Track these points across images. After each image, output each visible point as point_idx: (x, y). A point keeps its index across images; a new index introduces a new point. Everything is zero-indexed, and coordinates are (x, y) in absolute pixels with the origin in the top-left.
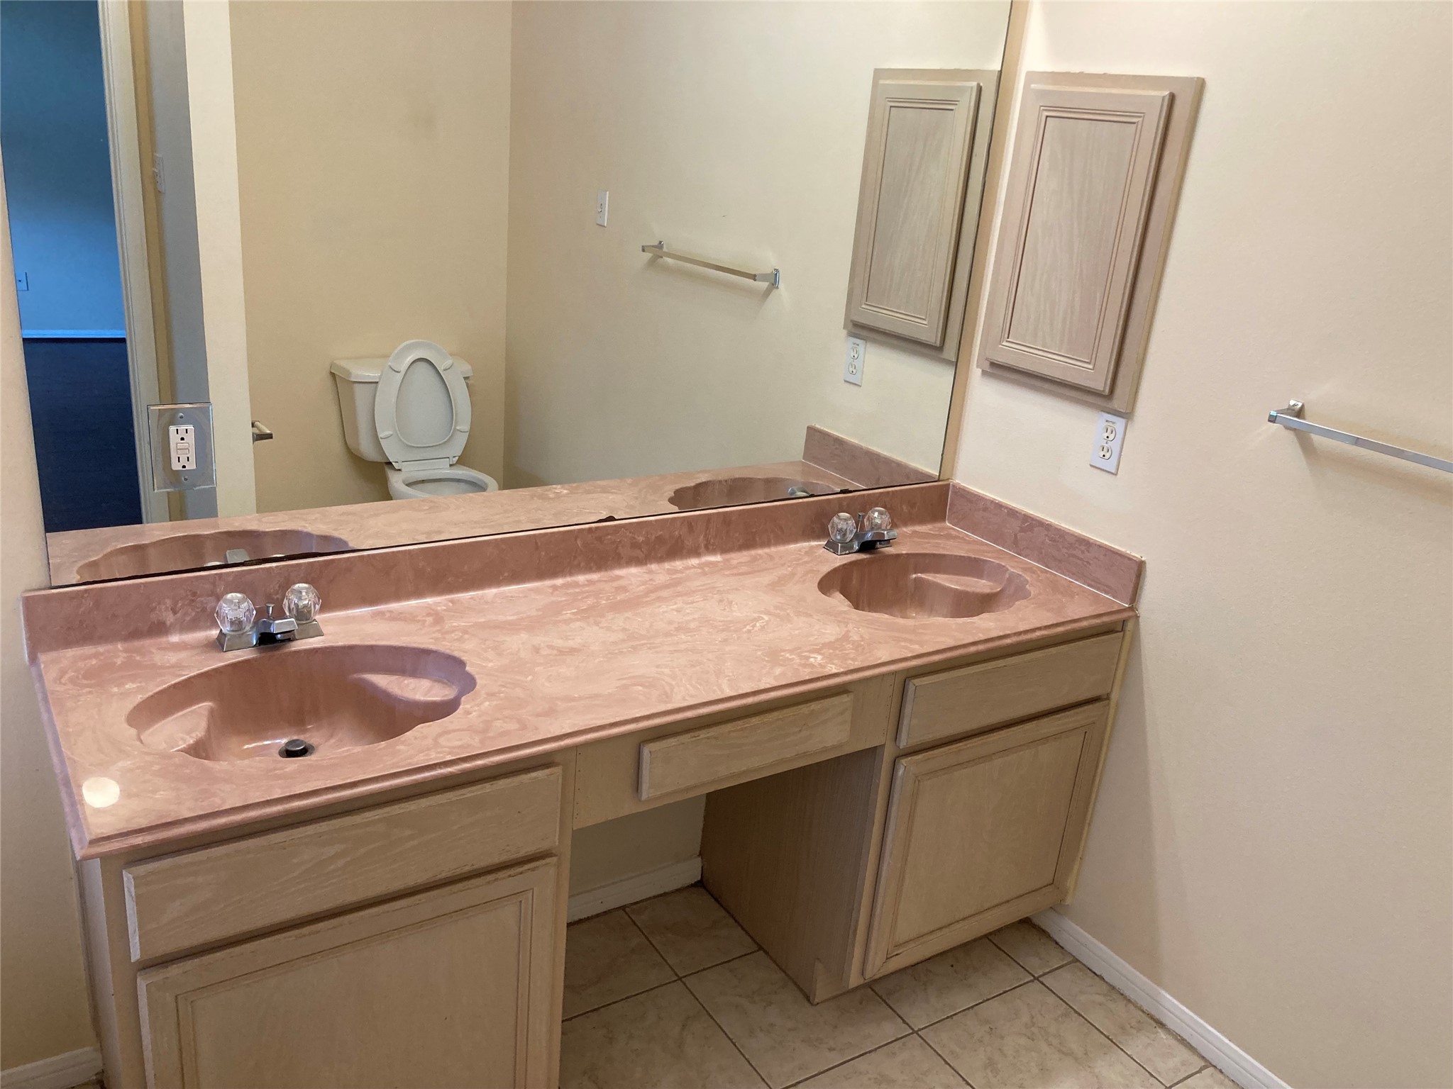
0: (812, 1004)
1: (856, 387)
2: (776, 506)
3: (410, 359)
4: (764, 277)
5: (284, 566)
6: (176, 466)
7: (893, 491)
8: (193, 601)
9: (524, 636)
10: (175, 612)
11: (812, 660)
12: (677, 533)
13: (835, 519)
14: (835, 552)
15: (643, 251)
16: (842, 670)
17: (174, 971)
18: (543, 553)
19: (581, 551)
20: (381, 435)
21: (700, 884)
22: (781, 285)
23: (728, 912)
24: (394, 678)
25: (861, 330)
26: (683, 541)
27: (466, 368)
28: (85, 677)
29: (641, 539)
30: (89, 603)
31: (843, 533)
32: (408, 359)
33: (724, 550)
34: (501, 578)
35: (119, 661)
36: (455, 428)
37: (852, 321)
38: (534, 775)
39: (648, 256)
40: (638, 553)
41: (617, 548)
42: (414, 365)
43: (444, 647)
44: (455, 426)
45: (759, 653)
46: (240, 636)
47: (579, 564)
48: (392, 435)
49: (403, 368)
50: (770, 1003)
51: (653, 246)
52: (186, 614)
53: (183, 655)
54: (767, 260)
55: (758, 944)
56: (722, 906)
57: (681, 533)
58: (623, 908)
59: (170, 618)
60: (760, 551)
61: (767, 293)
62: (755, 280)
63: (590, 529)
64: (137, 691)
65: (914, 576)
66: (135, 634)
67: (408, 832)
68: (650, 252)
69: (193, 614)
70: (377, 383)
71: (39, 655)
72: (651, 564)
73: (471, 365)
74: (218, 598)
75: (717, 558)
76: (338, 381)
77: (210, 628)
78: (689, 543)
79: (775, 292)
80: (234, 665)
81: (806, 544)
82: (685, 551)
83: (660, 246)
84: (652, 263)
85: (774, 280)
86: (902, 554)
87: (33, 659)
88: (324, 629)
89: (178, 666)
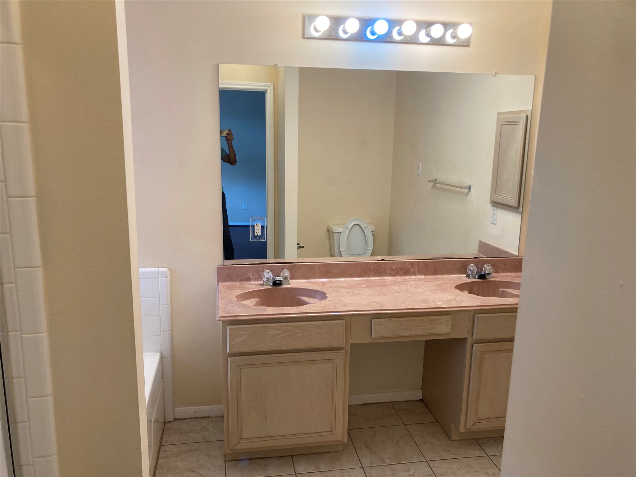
0: (450, 440)
1: (494, 225)
2: (446, 261)
3: (353, 224)
4: (465, 188)
5: (282, 265)
6: (256, 234)
7: (496, 259)
8: (258, 272)
9: (347, 289)
10: (253, 275)
11: (438, 303)
12: (407, 267)
13: (469, 267)
14: (469, 278)
15: (429, 182)
16: (447, 307)
17: (237, 358)
18: (360, 269)
19: (373, 270)
20: (341, 250)
21: (421, 400)
22: (472, 190)
23: (429, 410)
24: (308, 298)
25: (496, 204)
26: (409, 270)
27: (373, 228)
28: (228, 288)
29: (394, 267)
30: (232, 270)
31: (472, 271)
32: (352, 224)
33: (425, 275)
34: (346, 275)
35: (237, 286)
36: (367, 249)
37: (492, 201)
38: (336, 321)
39: (432, 184)
40: (392, 272)
41: (385, 269)
42: (354, 226)
43: (322, 290)
44: (368, 247)
45: (420, 300)
46: (268, 282)
47: (372, 274)
48: (345, 250)
49: (350, 227)
50: (435, 437)
51: (433, 180)
52: (256, 276)
53: (253, 286)
54: (467, 181)
55: (436, 420)
56: (427, 408)
57: (409, 267)
58: (391, 402)
59: (251, 277)
60: (440, 276)
61: (467, 194)
62: (461, 189)
63: (376, 262)
64: (239, 292)
65: (501, 289)
66: (242, 280)
67: (299, 331)
68: (433, 182)
69: (258, 276)
70: (341, 232)
71: (219, 283)
72: (397, 276)
73: (375, 227)
74: (263, 271)
75: (423, 277)
76: (329, 232)
77: (262, 281)
78: (412, 270)
79: (470, 193)
80: (265, 289)
81: (459, 275)
82: (410, 273)
83: (436, 180)
84: (433, 186)
85: (470, 188)
86: (496, 281)
87: (218, 284)
88: (291, 284)
89: (251, 288)
